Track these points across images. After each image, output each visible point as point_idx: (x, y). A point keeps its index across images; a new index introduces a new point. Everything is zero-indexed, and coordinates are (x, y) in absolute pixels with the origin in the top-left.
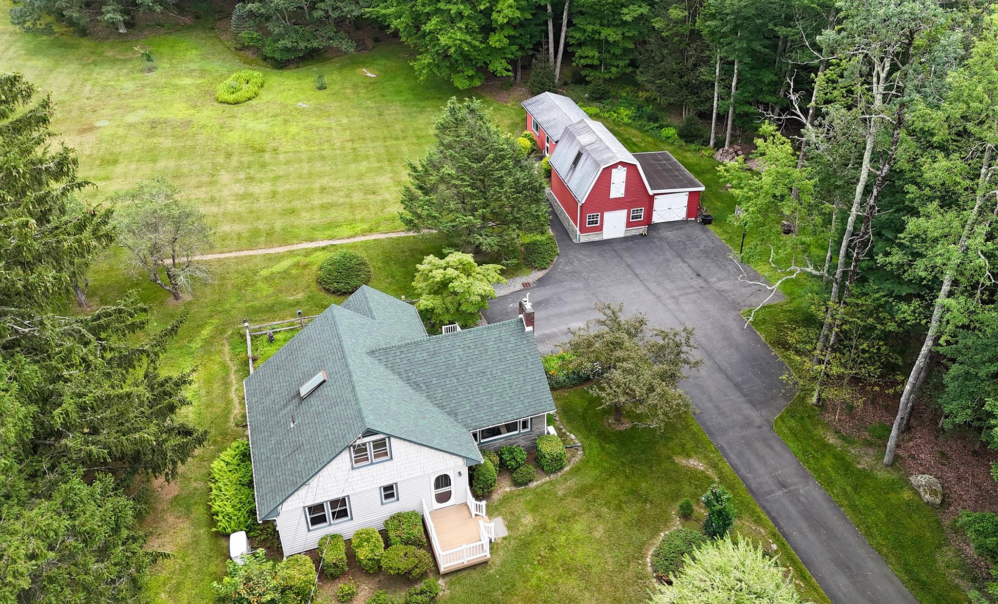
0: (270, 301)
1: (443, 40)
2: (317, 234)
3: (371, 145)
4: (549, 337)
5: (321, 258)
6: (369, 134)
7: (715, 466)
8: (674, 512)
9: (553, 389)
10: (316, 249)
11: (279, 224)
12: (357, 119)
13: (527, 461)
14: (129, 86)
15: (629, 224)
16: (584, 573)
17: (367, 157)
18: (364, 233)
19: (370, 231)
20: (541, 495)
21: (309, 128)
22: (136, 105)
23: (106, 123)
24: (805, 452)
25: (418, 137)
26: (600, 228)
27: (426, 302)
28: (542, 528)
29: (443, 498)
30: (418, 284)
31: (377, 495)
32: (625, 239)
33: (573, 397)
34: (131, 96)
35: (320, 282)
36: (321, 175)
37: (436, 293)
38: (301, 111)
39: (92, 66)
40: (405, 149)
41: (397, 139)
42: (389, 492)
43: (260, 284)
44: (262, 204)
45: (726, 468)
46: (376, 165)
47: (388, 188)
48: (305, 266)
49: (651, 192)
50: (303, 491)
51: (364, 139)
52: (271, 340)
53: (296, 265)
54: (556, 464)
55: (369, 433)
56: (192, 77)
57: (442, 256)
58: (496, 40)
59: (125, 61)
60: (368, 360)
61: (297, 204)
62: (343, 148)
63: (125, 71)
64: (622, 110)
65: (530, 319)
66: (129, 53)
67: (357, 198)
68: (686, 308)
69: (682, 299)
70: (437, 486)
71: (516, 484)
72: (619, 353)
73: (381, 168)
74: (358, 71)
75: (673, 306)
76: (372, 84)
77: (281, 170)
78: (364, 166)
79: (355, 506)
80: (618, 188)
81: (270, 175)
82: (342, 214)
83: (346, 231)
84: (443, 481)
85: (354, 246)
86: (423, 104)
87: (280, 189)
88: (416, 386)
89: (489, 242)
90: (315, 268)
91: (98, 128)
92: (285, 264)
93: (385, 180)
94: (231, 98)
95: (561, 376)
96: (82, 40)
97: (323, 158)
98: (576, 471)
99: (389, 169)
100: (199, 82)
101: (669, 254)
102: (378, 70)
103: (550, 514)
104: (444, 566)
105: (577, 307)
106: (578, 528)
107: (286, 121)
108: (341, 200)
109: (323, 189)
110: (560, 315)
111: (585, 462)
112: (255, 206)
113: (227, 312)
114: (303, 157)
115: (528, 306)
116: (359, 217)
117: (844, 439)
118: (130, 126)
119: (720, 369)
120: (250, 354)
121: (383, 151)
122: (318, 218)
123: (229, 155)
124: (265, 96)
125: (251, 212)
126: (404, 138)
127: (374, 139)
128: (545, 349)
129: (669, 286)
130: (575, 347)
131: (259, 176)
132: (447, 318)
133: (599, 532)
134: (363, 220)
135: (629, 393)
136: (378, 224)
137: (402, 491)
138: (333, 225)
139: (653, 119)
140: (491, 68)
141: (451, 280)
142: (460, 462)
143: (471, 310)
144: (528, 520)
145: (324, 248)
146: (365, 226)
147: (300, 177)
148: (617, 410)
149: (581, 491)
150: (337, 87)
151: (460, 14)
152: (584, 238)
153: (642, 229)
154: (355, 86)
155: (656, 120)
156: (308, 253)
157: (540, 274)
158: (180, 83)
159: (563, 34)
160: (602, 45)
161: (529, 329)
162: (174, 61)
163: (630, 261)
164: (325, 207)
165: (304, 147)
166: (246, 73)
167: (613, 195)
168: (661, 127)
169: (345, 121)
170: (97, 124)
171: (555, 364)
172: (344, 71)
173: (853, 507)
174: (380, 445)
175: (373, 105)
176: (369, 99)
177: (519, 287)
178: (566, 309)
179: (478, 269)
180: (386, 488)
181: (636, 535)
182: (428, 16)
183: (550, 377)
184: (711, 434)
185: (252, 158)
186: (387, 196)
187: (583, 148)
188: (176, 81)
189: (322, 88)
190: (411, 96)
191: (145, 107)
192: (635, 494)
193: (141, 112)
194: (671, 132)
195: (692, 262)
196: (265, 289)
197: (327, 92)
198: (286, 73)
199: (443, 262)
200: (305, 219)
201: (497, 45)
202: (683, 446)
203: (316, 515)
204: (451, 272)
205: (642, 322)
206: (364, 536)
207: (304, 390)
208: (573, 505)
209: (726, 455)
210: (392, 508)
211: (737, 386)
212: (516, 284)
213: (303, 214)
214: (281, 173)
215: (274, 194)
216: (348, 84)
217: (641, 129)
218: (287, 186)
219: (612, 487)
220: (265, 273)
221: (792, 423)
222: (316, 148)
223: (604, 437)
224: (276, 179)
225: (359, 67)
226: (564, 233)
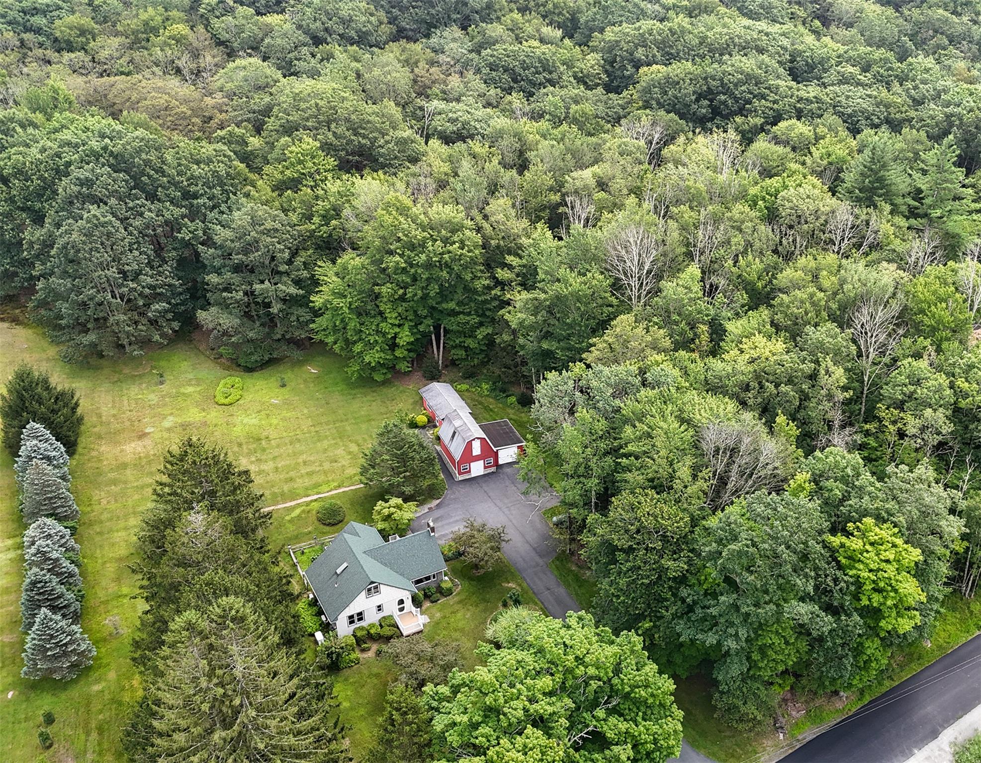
0: (295, 533)
1: (367, 359)
2: (310, 492)
3: (326, 427)
4: (444, 536)
5: (316, 506)
6: (324, 419)
7: (520, 585)
8: (500, 604)
9: (446, 561)
10: (312, 501)
11: (286, 488)
12: (314, 409)
13: (436, 592)
14: (153, 398)
15: (485, 467)
16: (462, 630)
17: (326, 437)
18: (336, 488)
19: (339, 487)
20: (443, 605)
21: (284, 419)
22: (165, 412)
23: (152, 430)
24: (561, 574)
25: (355, 418)
26: (470, 471)
27: (381, 525)
28: (445, 617)
29: (401, 609)
30: (375, 517)
31: (375, 609)
32: (484, 476)
33: (455, 563)
34: (158, 406)
35: (319, 520)
36: (301, 453)
37: (384, 520)
38: (275, 406)
39: (119, 383)
40: (348, 428)
41: (342, 421)
42: (379, 608)
43: (288, 525)
44: (272, 477)
45: (525, 585)
46: (333, 442)
47: (343, 457)
48: (308, 512)
49: (495, 449)
50: (347, 609)
51: (321, 424)
52: (303, 553)
53: (303, 511)
54: (449, 592)
55: (373, 583)
56: (192, 385)
57: (387, 501)
58: (398, 353)
59: (140, 376)
60: (364, 555)
61: (292, 474)
62: (310, 432)
63: (144, 385)
64: (483, 385)
65: (433, 530)
66: (140, 369)
67: (327, 466)
68: (514, 512)
69: (512, 508)
70: (399, 604)
71: (432, 602)
72: (473, 540)
73: (336, 444)
74: (304, 368)
75: (507, 512)
76: (317, 379)
77: (276, 452)
78: (326, 443)
79: (366, 616)
80: (477, 450)
81: (271, 456)
82: (321, 478)
83: (325, 488)
84: (401, 602)
85: (332, 497)
86: (354, 392)
87: (280, 465)
88: (385, 565)
89: (408, 490)
90: (314, 512)
91: (149, 433)
92: (297, 512)
93: (340, 452)
94: (227, 401)
95: (450, 554)
96: (101, 361)
97: (299, 441)
98: (458, 594)
99: (341, 444)
100: (198, 389)
101: (508, 482)
102: (318, 366)
103: (447, 612)
104: (405, 633)
105: (457, 518)
106: (459, 615)
107: (268, 415)
108: (318, 469)
109: (305, 463)
110: (449, 524)
111: (462, 590)
112: (268, 478)
113: (275, 541)
114: (287, 441)
115: (431, 524)
116: (330, 478)
117: (579, 567)
118: (169, 430)
119: (527, 542)
120: (295, 561)
121: (335, 431)
122: (307, 482)
123: (240, 445)
124: (248, 397)
125: (268, 482)
126: (347, 420)
127: (327, 423)
128: (441, 542)
129: (506, 501)
130: (454, 540)
131: (264, 457)
132: (392, 532)
133: (468, 615)
134: (333, 481)
135: (476, 556)
136: (343, 482)
137: (384, 607)
138: (317, 485)
139: (503, 391)
140: (397, 367)
141: (393, 514)
142: (408, 593)
143: (404, 527)
144: (438, 615)
145: (316, 500)
146: (336, 484)
147: (288, 455)
148: (476, 566)
149: (460, 602)
150: (293, 384)
151: (376, 341)
152: (461, 478)
153: (493, 469)
154: (305, 381)
155: (504, 392)
156: (308, 504)
157: (438, 501)
158: (186, 392)
159: (442, 341)
160: (467, 349)
161: (432, 534)
162: (175, 373)
163: (486, 489)
164: (310, 474)
165: (285, 434)
166: (230, 381)
167: (474, 454)
168: (507, 396)
169: (306, 411)
170: (147, 431)
171: (446, 549)
172: (296, 369)
173: (577, 594)
174: (376, 588)
175: (320, 396)
176: (317, 391)
177: (426, 510)
178: (451, 520)
179: (405, 505)
180: (379, 606)
181: (483, 615)
182: (355, 342)
183: (444, 555)
184: (519, 572)
185: (255, 446)
186: (344, 463)
187: (456, 428)
188: (182, 390)
189: (283, 386)
190: (344, 386)
191: (172, 414)
192: (485, 600)
193: (171, 418)
194: (513, 399)
195: (519, 486)
196: (291, 528)
197: (288, 388)
198: (256, 374)
199: (387, 505)
200: (300, 484)
201: (401, 356)
202: (506, 579)
203: (351, 621)
204: (392, 510)
205: (484, 525)
206: (372, 625)
207: (339, 571)
208: (456, 607)
209: (525, 580)
210: (381, 615)
211: (534, 549)
212: (425, 509)
213: (298, 480)
214: (276, 454)
215: (277, 468)
216: (300, 381)
217: (495, 398)
218: (283, 463)
219: (474, 598)
220: (287, 518)
221: (558, 563)
222: (293, 434)
223: (471, 579)
224: (275, 458)
225: (304, 365)
226: (449, 475)
